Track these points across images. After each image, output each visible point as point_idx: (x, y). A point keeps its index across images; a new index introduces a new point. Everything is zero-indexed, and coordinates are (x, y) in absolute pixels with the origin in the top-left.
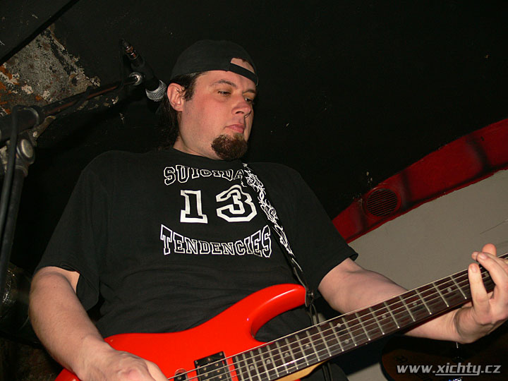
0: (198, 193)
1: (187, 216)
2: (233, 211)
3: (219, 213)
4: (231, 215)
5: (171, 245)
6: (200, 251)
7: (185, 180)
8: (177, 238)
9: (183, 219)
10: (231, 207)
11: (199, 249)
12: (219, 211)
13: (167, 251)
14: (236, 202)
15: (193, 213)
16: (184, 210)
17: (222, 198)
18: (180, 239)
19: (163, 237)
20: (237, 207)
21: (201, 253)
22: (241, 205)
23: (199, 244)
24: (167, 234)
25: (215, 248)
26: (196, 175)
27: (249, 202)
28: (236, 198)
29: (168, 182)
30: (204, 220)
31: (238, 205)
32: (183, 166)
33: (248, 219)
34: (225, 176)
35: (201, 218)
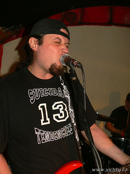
0: (45, 105)
2: (60, 117)
3: (54, 119)
4: (59, 119)
5: (40, 135)
6: (51, 139)
7: (38, 97)
8: (42, 132)
9: (43, 124)
10: (59, 115)
11: (50, 138)
12: (54, 116)
13: (39, 143)
14: (61, 112)
17: (55, 107)
19: (36, 133)
20: (61, 115)
21: (51, 141)
22: (63, 112)
23: (50, 135)
24: (37, 131)
25: (55, 136)
26: (42, 96)
27: (66, 109)
28: (61, 109)
29: (32, 101)
30: (49, 123)
31: (62, 113)
32: (36, 89)
33: (65, 120)
34: (54, 94)
35: (47, 121)
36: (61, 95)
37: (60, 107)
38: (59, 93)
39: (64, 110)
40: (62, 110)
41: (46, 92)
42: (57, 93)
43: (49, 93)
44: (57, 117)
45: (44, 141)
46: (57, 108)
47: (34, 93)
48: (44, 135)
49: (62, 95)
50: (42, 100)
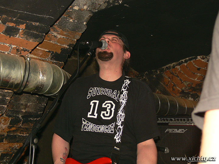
0: (98, 102)
1: (90, 115)
2: (106, 115)
3: (102, 115)
4: (104, 116)
5: (85, 125)
6: (92, 129)
7: (95, 95)
10: (105, 112)
12: (102, 112)
15: (93, 114)
16: (90, 112)
17: (104, 105)
18: (88, 123)
19: (83, 122)
20: (107, 113)
23: (93, 127)
24: (85, 121)
25: (97, 129)
26: (99, 94)
27: (113, 109)
29: (89, 97)
30: (96, 117)
31: (108, 112)
32: (95, 88)
33: (110, 118)
34: (107, 94)
35: (95, 116)
37: (108, 106)
38: (113, 94)
39: (110, 109)
40: (109, 109)
41: (102, 91)
42: (111, 94)
43: (104, 92)
44: (104, 114)
47: (92, 91)
48: (89, 126)
49: (114, 97)
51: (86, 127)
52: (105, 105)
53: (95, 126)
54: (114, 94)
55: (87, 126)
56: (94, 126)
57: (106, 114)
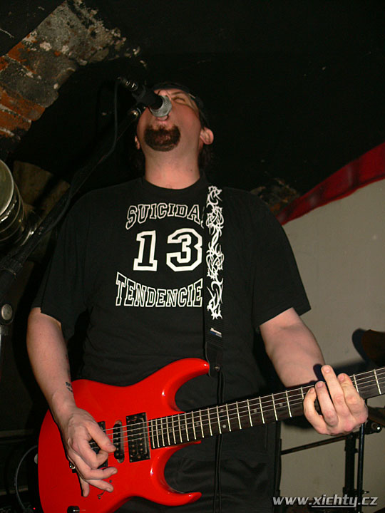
0: (153, 233)
1: (139, 265)
2: (180, 260)
3: (169, 263)
4: (177, 264)
5: (124, 289)
6: (147, 302)
7: (144, 219)
8: (131, 284)
9: (136, 268)
10: (178, 255)
11: (146, 300)
12: (169, 256)
13: (118, 303)
14: (185, 249)
15: (146, 262)
16: (137, 258)
17: (173, 239)
18: (132, 285)
19: (118, 282)
20: (184, 255)
21: (146, 306)
22: (188, 251)
23: (147, 293)
24: (122, 280)
25: (160, 298)
26: (153, 216)
27: (198, 246)
28: (184, 244)
29: (129, 225)
30: (154, 268)
31: (185, 253)
32: (144, 206)
34: (178, 214)
35: (151, 265)
36: (195, 217)
37: (185, 240)
38: (192, 213)
39: (191, 246)
40: (187, 246)
41: (163, 210)
42: (188, 214)
43: (168, 211)
44: (174, 260)
45: (129, 302)
46: (179, 241)
47: (137, 213)
48: (135, 291)
49: (197, 219)
50: (149, 225)
51: (129, 297)
52: (176, 238)
53: (153, 291)
54: (195, 211)
55: (130, 293)
56: (150, 290)
57: (182, 258)
